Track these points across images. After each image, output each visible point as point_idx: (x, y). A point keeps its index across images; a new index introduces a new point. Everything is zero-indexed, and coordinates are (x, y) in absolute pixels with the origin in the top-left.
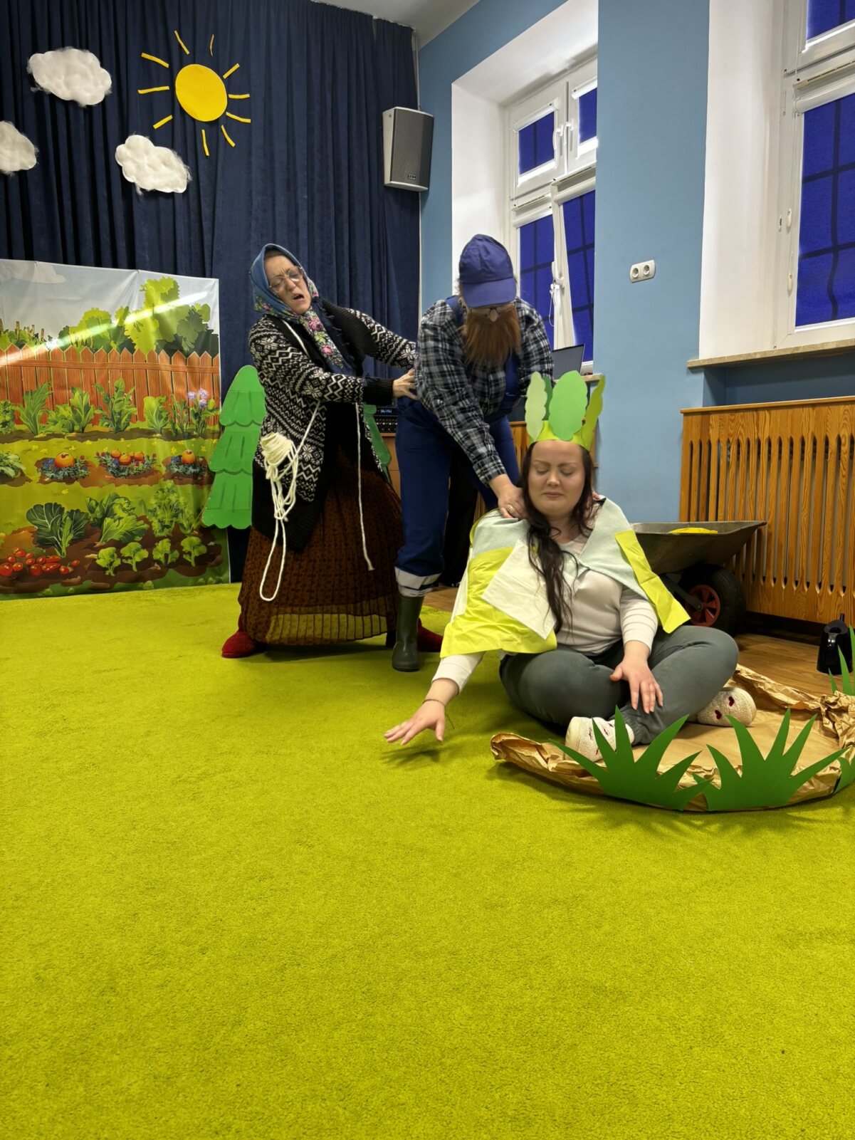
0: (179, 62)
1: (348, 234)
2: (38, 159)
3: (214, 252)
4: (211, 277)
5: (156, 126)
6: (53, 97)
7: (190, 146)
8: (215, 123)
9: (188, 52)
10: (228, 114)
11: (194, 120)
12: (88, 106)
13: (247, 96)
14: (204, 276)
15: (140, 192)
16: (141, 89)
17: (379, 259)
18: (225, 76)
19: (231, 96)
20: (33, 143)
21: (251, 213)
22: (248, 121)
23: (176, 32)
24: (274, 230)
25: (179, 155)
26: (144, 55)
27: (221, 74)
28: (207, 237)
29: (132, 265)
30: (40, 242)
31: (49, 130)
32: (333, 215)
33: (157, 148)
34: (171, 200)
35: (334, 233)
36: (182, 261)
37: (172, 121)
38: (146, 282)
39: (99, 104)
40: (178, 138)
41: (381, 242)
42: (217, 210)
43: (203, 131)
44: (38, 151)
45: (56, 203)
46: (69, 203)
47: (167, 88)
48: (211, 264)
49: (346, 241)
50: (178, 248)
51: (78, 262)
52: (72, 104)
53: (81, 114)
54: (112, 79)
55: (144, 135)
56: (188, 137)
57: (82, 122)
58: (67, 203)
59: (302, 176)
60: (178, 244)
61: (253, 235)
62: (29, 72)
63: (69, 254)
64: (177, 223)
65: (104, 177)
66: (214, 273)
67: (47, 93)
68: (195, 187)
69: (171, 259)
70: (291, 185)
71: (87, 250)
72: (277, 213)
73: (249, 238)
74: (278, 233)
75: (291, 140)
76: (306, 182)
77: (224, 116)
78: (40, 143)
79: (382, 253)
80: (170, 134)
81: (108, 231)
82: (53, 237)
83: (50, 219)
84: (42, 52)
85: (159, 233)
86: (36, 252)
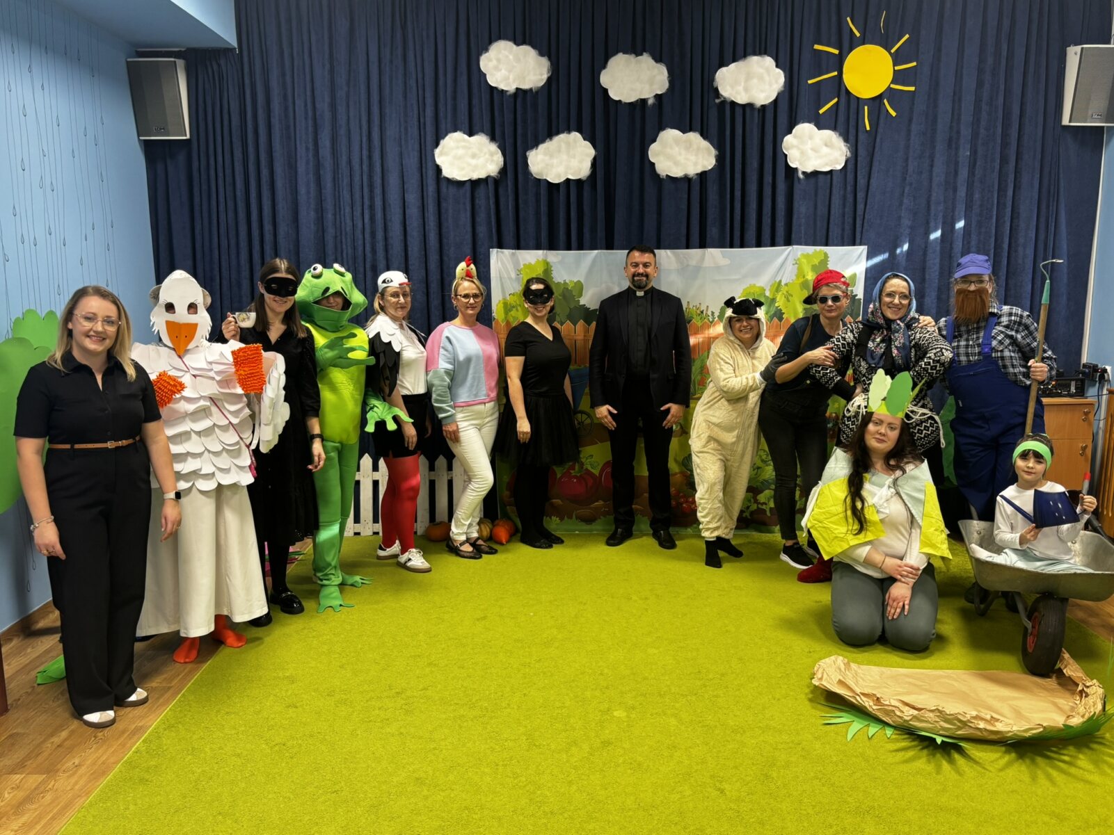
0: (847, 45)
1: (1012, 186)
2: (717, 161)
3: (866, 221)
4: (860, 244)
5: (821, 111)
6: (733, 104)
7: (852, 122)
8: (879, 98)
9: (858, 34)
10: (893, 86)
11: (858, 98)
12: (762, 106)
13: (914, 64)
14: (854, 244)
15: (801, 176)
16: (810, 79)
17: (1048, 207)
18: (893, 51)
19: (897, 68)
20: (714, 147)
21: (905, 179)
22: (912, 89)
23: (848, 19)
24: (930, 191)
25: (840, 135)
26: (817, 47)
27: (888, 49)
28: (860, 207)
29: (788, 242)
30: (713, 231)
31: (727, 133)
32: (997, 167)
33: (821, 131)
34: (829, 176)
35: (996, 187)
36: (835, 231)
37: (837, 103)
38: (799, 256)
39: (771, 102)
40: (842, 118)
41: (1052, 187)
42: (872, 181)
43: (866, 108)
44: (717, 153)
45: (728, 196)
46: (740, 193)
47: (836, 73)
48: (862, 233)
49: (1010, 193)
50: (831, 221)
51: (742, 246)
52: (750, 106)
53: (756, 114)
54: (785, 77)
55: (810, 122)
56: (851, 116)
57: (756, 120)
58: (738, 194)
59: (966, 132)
60: (832, 218)
61: (905, 201)
62: (715, 86)
63: (735, 239)
64: (833, 198)
65: (771, 165)
66: (863, 241)
67: (729, 101)
68: (853, 162)
69: (824, 232)
70: (952, 143)
71: (751, 233)
72: (934, 174)
73: (901, 204)
74: (934, 194)
75: (957, 98)
76: (970, 137)
77: (889, 88)
78: (719, 146)
79: (1051, 199)
80: (834, 116)
81: (770, 214)
82: (723, 225)
83: (722, 210)
84: (727, 65)
85: (816, 208)
86: (708, 240)
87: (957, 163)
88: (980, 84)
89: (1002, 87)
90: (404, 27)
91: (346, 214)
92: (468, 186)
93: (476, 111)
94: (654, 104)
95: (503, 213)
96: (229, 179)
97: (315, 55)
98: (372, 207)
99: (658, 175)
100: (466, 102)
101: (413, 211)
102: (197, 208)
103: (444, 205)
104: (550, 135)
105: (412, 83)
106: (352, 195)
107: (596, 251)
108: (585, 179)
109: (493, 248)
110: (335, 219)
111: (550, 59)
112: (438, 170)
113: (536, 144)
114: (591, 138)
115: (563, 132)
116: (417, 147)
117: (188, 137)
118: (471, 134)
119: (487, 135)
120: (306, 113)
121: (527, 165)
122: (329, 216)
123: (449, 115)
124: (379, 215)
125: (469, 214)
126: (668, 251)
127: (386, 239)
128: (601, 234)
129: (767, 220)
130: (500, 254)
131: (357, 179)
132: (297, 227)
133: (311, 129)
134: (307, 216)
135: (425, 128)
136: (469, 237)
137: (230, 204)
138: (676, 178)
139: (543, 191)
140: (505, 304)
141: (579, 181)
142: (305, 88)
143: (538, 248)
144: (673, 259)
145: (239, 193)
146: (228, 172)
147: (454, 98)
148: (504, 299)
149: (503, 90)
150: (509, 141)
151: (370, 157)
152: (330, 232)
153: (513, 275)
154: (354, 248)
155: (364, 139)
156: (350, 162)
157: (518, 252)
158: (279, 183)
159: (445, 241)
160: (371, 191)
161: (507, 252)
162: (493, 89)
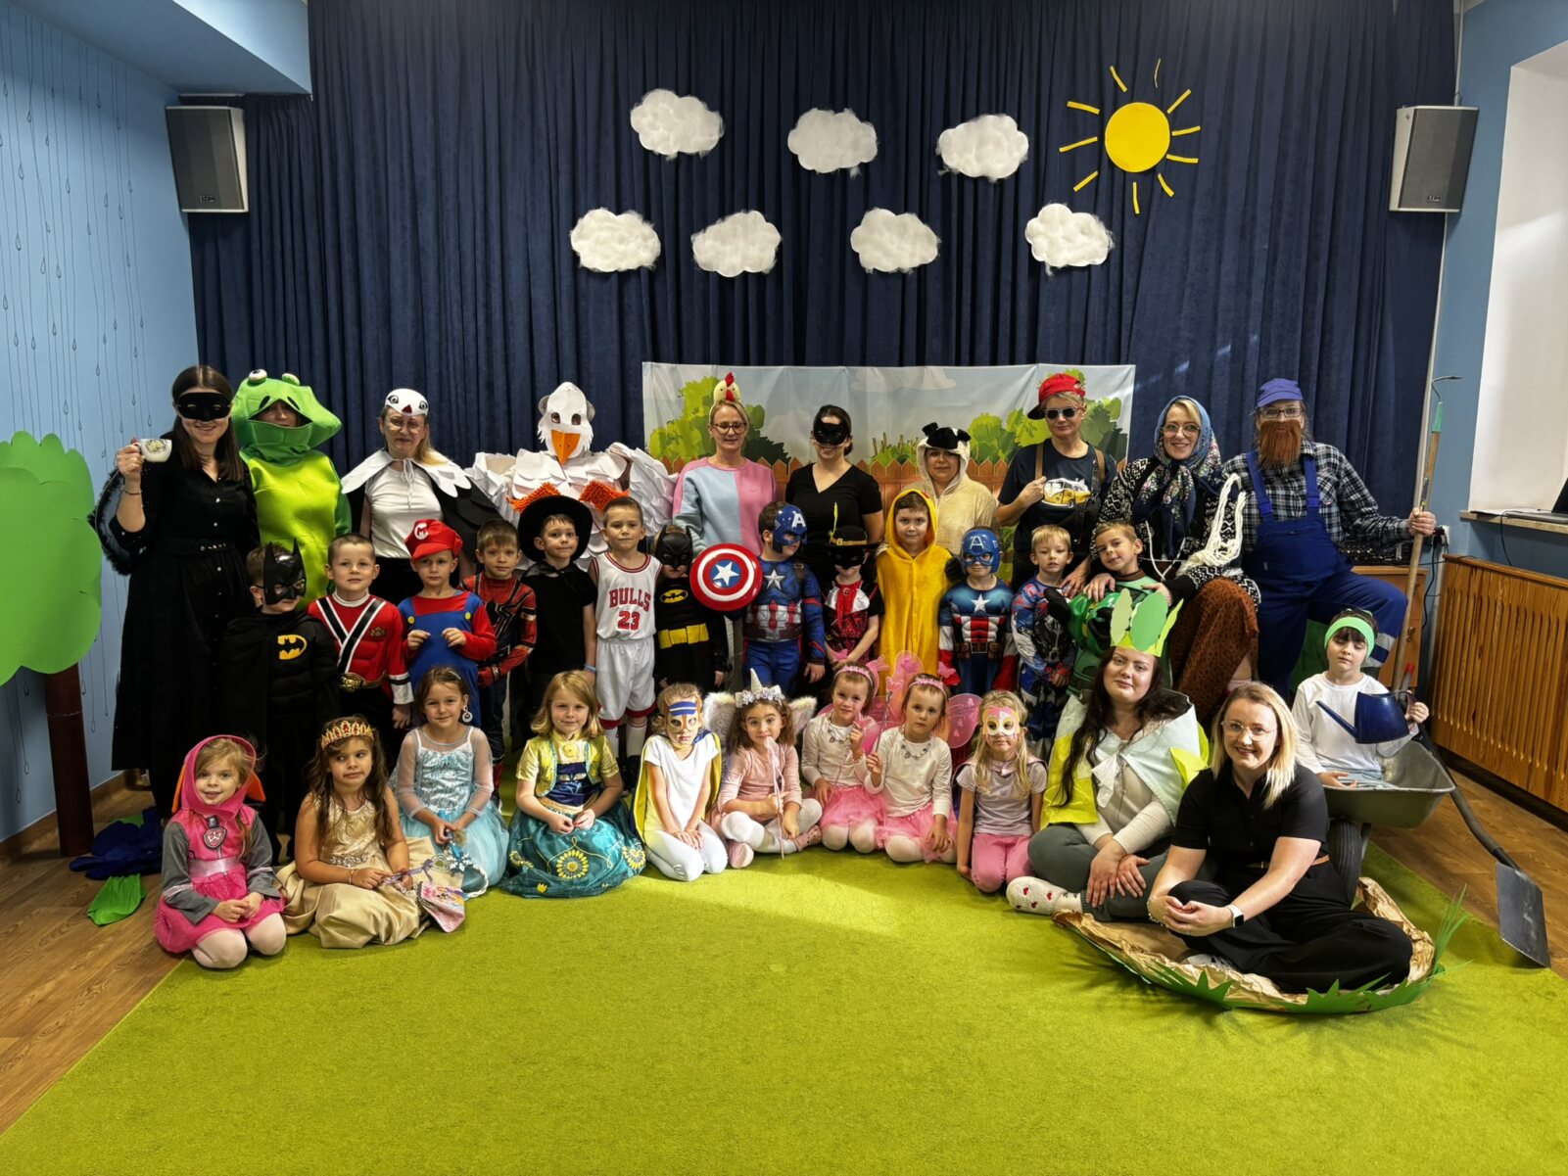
0: (1111, 102)
1: (1324, 289)
2: (939, 251)
3: (1134, 332)
4: (1127, 363)
5: (1076, 189)
6: (961, 176)
7: (1117, 204)
8: (1153, 171)
9: (1124, 89)
10: (1169, 157)
11: (1124, 172)
12: (1000, 180)
13: (1198, 128)
14: (1118, 362)
15: (1049, 272)
16: (1063, 146)
18: (1169, 111)
19: (1174, 133)
20: (936, 234)
21: (1185, 278)
22: (1195, 161)
23: (1112, 69)
24: (1217, 295)
25: (1101, 219)
26: (1071, 104)
27: (1163, 108)
28: (1127, 313)
29: (1032, 359)
30: (934, 344)
31: (954, 215)
32: (1304, 264)
34: (1086, 273)
35: (1302, 289)
36: (1093, 345)
37: (1097, 177)
39: (1011, 176)
40: (1103, 198)
41: (1376, 291)
42: (1142, 279)
43: (1135, 184)
44: (940, 241)
45: (954, 298)
46: (969, 294)
47: (1095, 139)
48: (1129, 347)
49: (1321, 297)
50: (1089, 331)
51: (972, 363)
52: (984, 179)
53: (992, 190)
54: (1029, 141)
55: (1061, 202)
56: (1115, 195)
57: (991, 199)
58: (967, 295)
59: (1263, 218)
60: (1089, 327)
61: (1185, 307)
62: (938, 151)
63: (962, 353)
64: (1092, 301)
65: (1010, 259)
66: (1130, 358)
67: (956, 173)
68: (1117, 254)
69: (1079, 346)
70: (1246, 232)
71: (984, 347)
72: (1223, 272)
73: (1179, 312)
74: (1222, 299)
75: (1252, 172)
76: (1268, 226)
77: (1164, 160)
78: (943, 230)
79: (1375, 307)
80: (1093, 195)
81: (1008, 321)
82: (947, 335)
83: (947, 315)
84: (954, 126)
85: (1068, 315)
86: (928, 355)
87: (1251, 259)
88: (1282, 156)
89: (1311, 161)
90: (532, 70)
91: (454, 315)
92: (614, 279)
93: (625, 181)
94: (858, 176)
95: (660, 315)
96: (300, 266)
97: (413, 104)
98: (488, 306)
99: (863, 269)
100: (612, 169)
101: (542, 312)
102: (257, 303)
103: (583, 303)
104: (723, 213)
105: (543, 144)
106: (461, 290)
107: (782, 367)
108: (767, 272)
109: (646, 360)
110: (440, 320)
111: (722, 114)
112: (575, 257)
113: (704, 224)
114: (775, 218)
115: (739, 211)
116: (547, 227)
117: (246, 209)
118: (618, 212)
119: (639, 212)
120: (402, 180)
121: (691, 253)
122: (432, 317)
123: (590, 187)
124: (497, 316)
125: (615, 316)
126: (876, 369)
127: (506, 347)
128: (788, 344)
129: (1004, 330)
130: (657, 370)
131: (468, 269)
132: (390, 331)
133: (408, 201)
134: (403, 317)
135: (558, 203)
136: (615, 346)
137: (302, 299)
138: (887, 273)
139: (713, 288)
140: (662, 435)
141: (760, 275)
142: (401, 149)
143: (706, 361)
144: (882, 379)
145: (312, 285)
146: (299, 256)
147: (597, 165)
148: (661, 428)
149: (660, 155)
150: (668, 222)
151: (486, 240)
152: (433, 336)
153: (673, 397)
154: (464, 359)
155: (479, 216)
156: (459, 246)
157: (680, 367)
158: (366, 273)
159: (584, 350)
160: (488, 285)
161: (665, 366)
162: (648, 153)
